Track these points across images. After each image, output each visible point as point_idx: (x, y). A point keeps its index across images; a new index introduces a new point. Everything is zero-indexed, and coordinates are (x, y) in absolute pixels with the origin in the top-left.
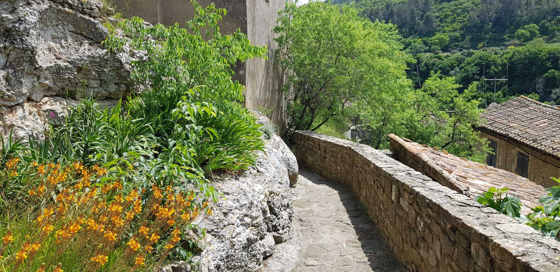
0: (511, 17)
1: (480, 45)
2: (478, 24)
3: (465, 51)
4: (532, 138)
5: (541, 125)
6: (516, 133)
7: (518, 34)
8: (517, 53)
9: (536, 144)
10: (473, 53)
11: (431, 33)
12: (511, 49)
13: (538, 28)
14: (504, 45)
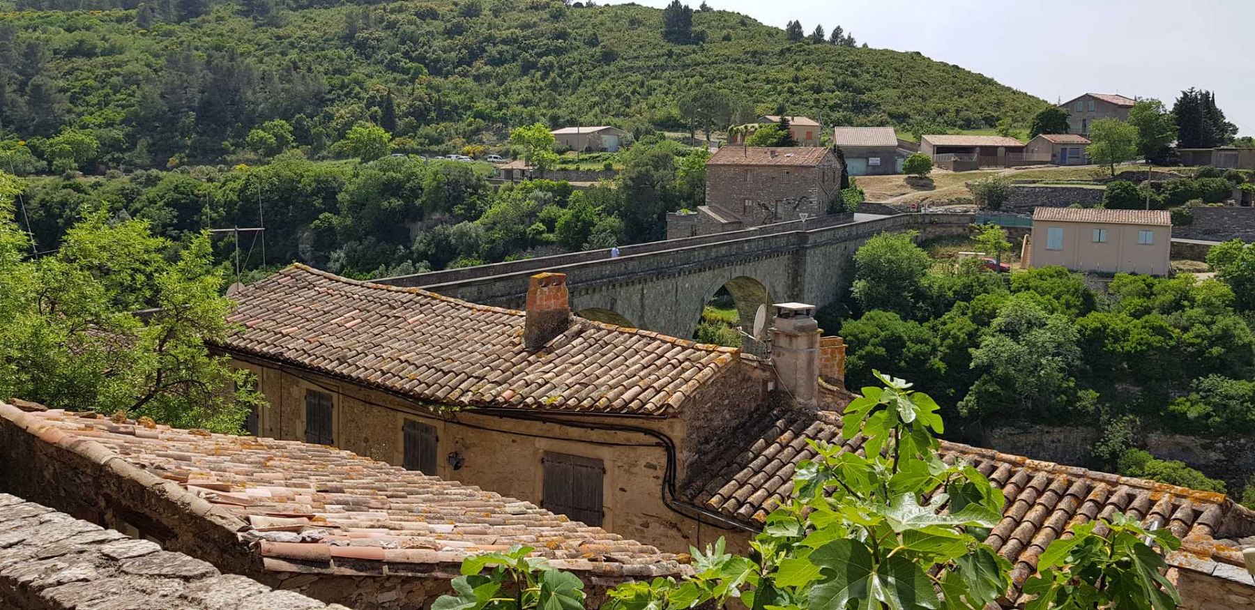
0: (233, 103)
1: (174, 160)
2: (164, 112)
3: (139, 172)
4: (335, 356)
5: (348, 325)
6: (298, 348)
7: (252, 139)
8: (255, 179)
9: (345, 368)
10: (158, 178)
11: (51, 128)
12: (241, 170)
13: (291, 129)
14: (225, 162)
